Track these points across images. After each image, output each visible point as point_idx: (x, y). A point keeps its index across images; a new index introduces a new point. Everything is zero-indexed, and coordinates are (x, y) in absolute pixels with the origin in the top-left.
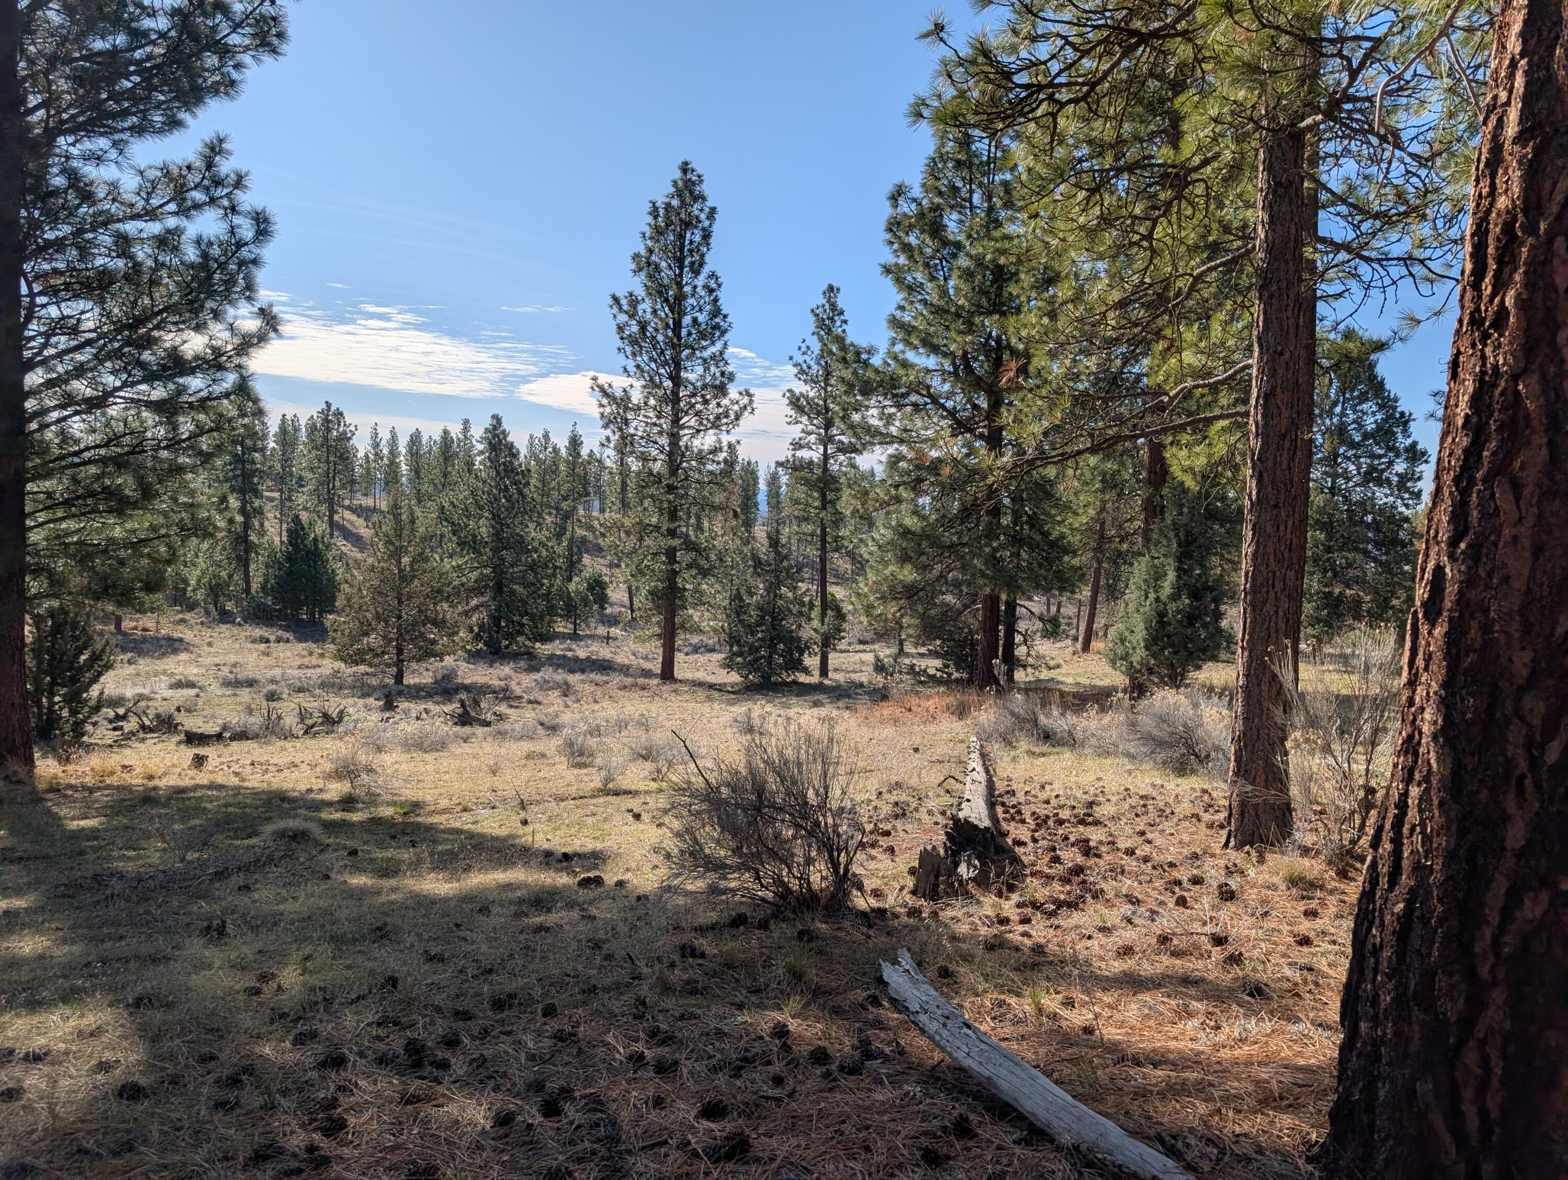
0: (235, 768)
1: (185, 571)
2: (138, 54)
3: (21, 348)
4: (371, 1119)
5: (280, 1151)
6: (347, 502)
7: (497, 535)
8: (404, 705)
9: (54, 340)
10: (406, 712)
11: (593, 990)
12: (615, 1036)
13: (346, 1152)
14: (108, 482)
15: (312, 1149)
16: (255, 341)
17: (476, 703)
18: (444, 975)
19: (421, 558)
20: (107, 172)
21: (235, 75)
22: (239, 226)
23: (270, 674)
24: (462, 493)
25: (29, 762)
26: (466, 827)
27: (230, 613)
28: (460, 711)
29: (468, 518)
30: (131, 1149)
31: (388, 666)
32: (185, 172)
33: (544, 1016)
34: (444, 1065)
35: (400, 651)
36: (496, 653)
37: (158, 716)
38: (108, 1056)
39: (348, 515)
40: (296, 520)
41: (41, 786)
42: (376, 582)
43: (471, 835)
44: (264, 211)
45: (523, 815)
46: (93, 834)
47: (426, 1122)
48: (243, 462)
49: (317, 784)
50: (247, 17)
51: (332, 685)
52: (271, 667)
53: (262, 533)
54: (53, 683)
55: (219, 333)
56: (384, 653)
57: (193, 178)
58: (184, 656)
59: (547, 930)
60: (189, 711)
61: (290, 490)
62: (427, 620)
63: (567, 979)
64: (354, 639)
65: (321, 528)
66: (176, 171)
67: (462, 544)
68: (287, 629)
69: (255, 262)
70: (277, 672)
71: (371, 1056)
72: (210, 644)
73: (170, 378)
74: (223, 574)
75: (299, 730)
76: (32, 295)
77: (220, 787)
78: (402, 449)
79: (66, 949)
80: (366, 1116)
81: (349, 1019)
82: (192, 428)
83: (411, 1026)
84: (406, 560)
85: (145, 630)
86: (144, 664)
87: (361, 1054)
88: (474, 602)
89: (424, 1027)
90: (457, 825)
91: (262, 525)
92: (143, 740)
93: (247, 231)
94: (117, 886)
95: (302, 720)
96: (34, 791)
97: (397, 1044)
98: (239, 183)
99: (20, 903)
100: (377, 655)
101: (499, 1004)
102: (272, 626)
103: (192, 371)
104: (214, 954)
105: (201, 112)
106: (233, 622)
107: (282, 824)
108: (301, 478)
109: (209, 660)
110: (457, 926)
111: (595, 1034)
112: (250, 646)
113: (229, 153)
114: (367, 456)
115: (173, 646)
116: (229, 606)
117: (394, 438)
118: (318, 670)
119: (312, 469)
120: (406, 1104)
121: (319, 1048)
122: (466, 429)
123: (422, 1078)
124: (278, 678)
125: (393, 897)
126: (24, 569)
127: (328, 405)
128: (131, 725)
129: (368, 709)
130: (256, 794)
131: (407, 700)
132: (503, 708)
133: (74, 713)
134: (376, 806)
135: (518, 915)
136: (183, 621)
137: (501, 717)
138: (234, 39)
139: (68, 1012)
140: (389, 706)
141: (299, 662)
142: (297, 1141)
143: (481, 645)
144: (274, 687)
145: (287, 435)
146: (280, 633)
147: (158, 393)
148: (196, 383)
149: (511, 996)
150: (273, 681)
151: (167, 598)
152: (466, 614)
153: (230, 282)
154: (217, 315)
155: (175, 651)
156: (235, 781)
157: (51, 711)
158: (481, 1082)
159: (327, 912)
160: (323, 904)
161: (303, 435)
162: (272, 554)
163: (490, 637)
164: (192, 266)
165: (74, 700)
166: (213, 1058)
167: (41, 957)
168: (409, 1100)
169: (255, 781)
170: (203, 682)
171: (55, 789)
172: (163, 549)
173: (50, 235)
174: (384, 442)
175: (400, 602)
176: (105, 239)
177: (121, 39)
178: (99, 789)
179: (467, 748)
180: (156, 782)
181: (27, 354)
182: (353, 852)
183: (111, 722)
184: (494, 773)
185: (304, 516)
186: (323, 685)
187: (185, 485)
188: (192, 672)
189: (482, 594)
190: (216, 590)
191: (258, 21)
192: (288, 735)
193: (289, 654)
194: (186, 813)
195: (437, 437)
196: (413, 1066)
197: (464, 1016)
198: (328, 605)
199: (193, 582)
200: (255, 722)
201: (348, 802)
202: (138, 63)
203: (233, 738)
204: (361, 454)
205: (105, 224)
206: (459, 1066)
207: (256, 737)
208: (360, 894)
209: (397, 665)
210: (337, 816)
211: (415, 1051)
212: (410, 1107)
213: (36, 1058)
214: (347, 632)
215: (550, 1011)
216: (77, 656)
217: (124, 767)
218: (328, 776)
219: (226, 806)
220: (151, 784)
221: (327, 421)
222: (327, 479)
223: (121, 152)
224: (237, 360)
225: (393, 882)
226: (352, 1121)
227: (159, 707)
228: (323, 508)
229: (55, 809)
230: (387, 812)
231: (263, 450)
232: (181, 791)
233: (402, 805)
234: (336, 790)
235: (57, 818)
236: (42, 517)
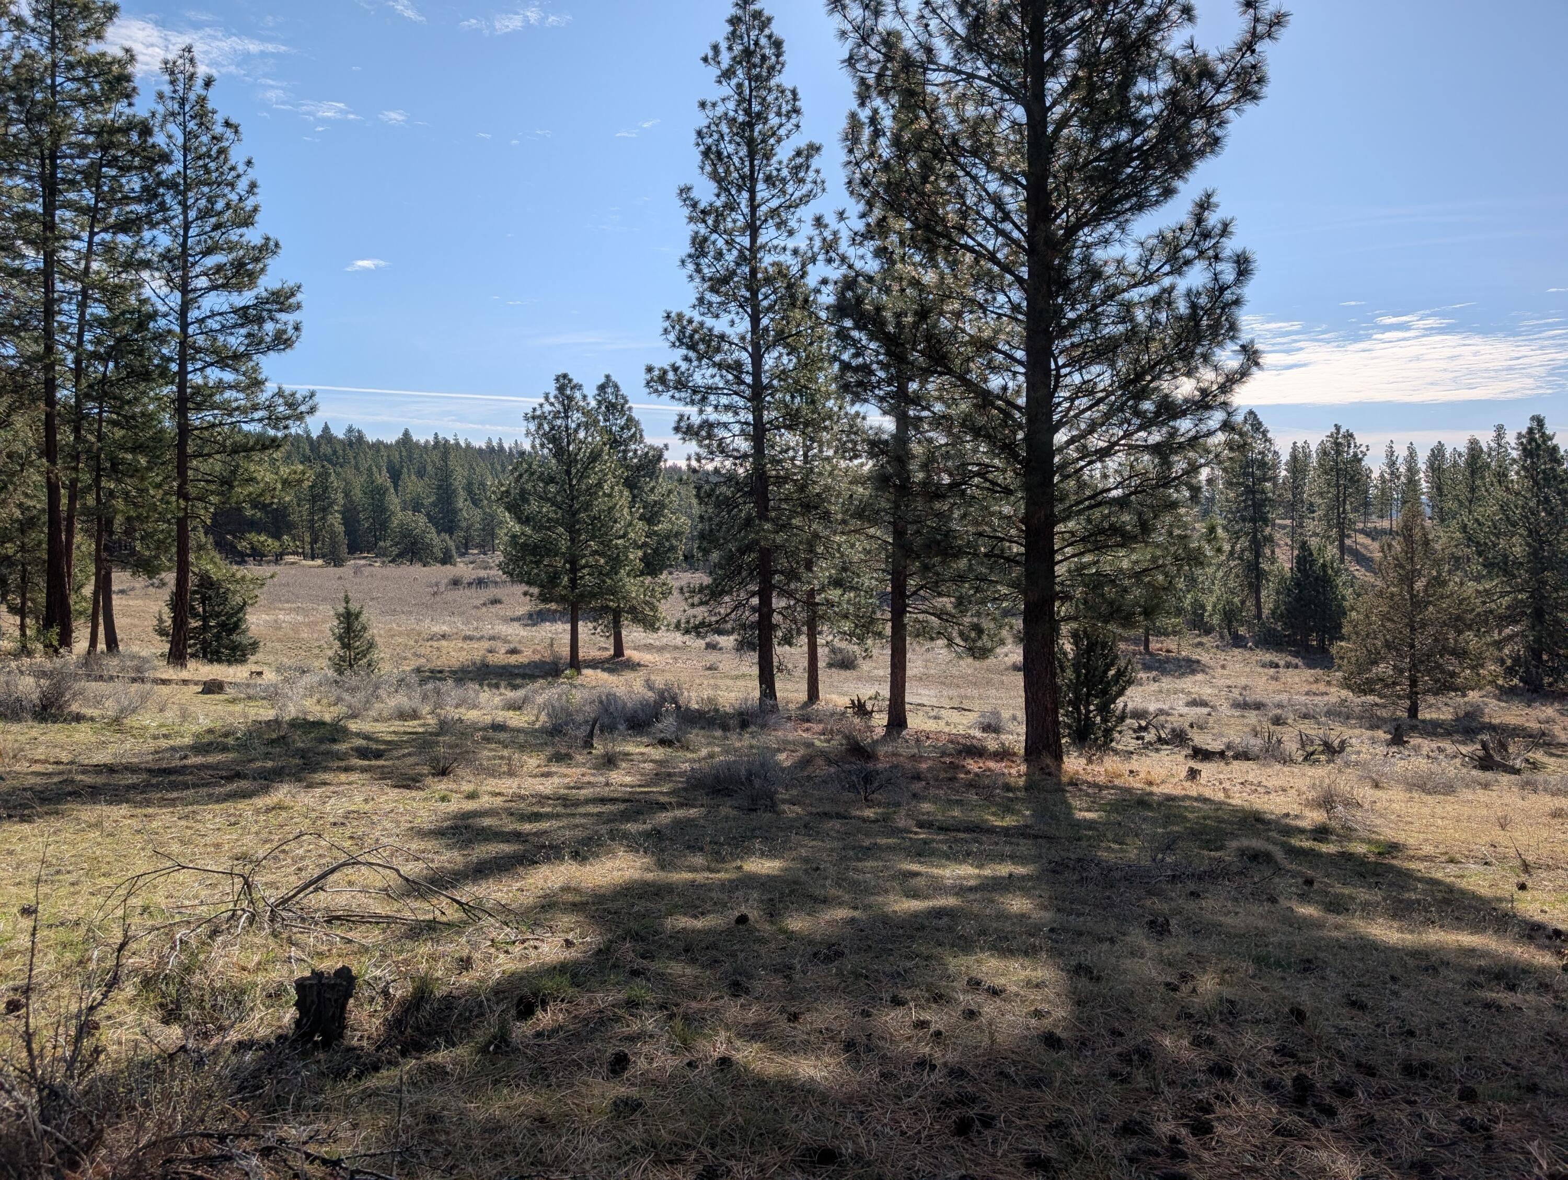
0: (1227, 785)
1: (1203, 598)
2: (1138, 141)
3: (1050, 413)
4: (1238, 1135)
5: (1147, 1132)
6: (1361, 526)
7: (1535, 554)
8: (1415, 741)
9: (1077, 403)
10: (1417, 749)
11: (1533, 1089)
12: (1540, 1147)
13: (1206, 1156)
14: (1113, 519)
15: (1174, 1140)
16: (1237, 376)
17: (1503, 746)
18: (1364, 1023)
19: (1439, 582)
20: (1114, 251)
21: (1219, 133)
22: (1221, 272)
23: (1278, 698)
24: (1489, 510)
25: (1058, 757)
26: (1448, 880)
27: (1243, 638)
28: (1481, 753)
29: (1497, 536)
30: (1038, 1087)
31: (1399, 697)
32: (1178, 233)
33: (1461, 1098)
34: (1330, 1112)
35: (1413, 683)
36: (1535, 691)
37: (1173, 730)
38: (1045, 1007)
39: (1361, 539)
40: (1304, 546)
41: (1065, 779)
42: (1385, 609)
43: (1450, 889)
44: (1244, 252)
45: (1524, 878)
46: (1091, 825)
47: (1291, 1159)
48: (1254, 493)
49: (1294, 809)
50: (1230, 74)
51: (1340, 713)
52: (1279, 692)
53: (1273, 560)
54: (1089, 694)
55: (1208, 376)
56: (1395, 684)
57: (1185, 237)
58: (1200, 677)
59: (1499, 1008)
60: (1201, 728)
61: (1301, 517)
62: (1444, 650)
63: (1504, 1068)
64: (1362, 668)
65: (1332, 551)
66: (1169, 235)
67: (1488, 565)
68: (1296, 655)
69: (1237, 302)
70: (1284, 697)
71: (1259, 1078)
72: (1223, 667)
73: (1163, 423)
74: (1236, 600)
75: (1299, 756)
76: (1058, 368)
77: (1206, 800)
78: (1422, 465)
79: (1043, 913)
80: (1235, 1131)
81: (1248, 1038)
82: (1185, 466)
83: (1308, 1063)
84: (1419, 585)
85: (1168, 651)
86: (1167, 683)
87: (1250, 1074)
88: (1508, 631)
89: (1321, 1068)
90: (1439, 875)
91: (1273, 552)
92: (1157, 750)
93: (1228, 273)
94: (1094, 872)
95: (1303, 746)
96: (1059, 783)
97: (1287, 1076)
98: (1225, 230)
99: (1021, 870)
100: (1387, 686)
101: (1409, 1070)
102: (1281, 651)
103: (1184, 414)
104: (1150, 947)
105: (1192, 176)
106: (1245, 646)
107: (1245, 842)
108: (1311, 504)
109: (1222, 682)
110: (1394, 979)
111: (1513, 1136)
112: (1260, 670)
113: (1217, 206)
114: (1382, 476)
115: (1190, 667)
116: (1242, 631)
117: (1412, 454)
118: (1326, 698)
119: (1321, 494)
120: (1277, 1133)
121: (1212, 1055)
122: (1500, 435)
123: (1301, 1115)
124: (1285, 703)
125: (1335, 934)
126: (1054, 597)
127: (1338, 428)
128: (1150, 736)
129: (1374, 741)
130: (1235, 810)
131: (1421, 736)
132: (1539, 756)
133: (1105, 720)
134: (1350, 840)
135: (1473, 985)
136: (1200, 644)
137: (1535, 766)
138: (1219, 99)
139: (1026, 964)
140: (1398, 740)
141: (1306, 688)
142: (1165, 1128)
143: (1516, 681)
144: (1279, 711)
145: (1298, 463)
146: (1289, 658)
147: (1156, 437)
148: (1185, 425)
149: (1426, 1065)
150: (1280, 706)
151: (1188, 622)
152: (1499, 645)
153: (1215, 327)
154: (1206, 358)
155: (1193, 672)
156: (1220, 796)
157: (1087, 718)
158: (1361, 1141)
159: (1261, 934)
160: (1261, 924)
161: (1314, 460)
162: (1283, 579)
163: (1527, 671)
164: (1180, 318)
165: (1104, 709)
166: (1121, 1035)
167: (1023, 915)
168: (1281, 1131)
169: (1239, 799)
170: (1214, 701)
171: (1074, 783)
172: (1161, 578)
173: (1071, 315)
174: (1400, 460)
175: (1413, 629)
176: (1112, 309)
177: (1124, 135)
178: (1107, 787)
179: (1482, 795)
180: (1155, 789)
181: (1056, 417)
182: (1309, 882)
183: (1135, 731)
184: (1503, 827)
185: (1314, 542)
186: (1329, 714)
187: (1178, 518)
188: (1206, 692)
189: (1517, 622)
190: (1230, 616)
191: (1238, 75)
192: (1287, 760)
193: (1297, 679)
194: (1168, 819)
195: (1463, 449)
196: (1295, 1101)
197: (1370, 1071)
198: (1335, 633)
199: (1209, 608)
200: (1256, 744)
201: (1321, 833)
202: (1139, 148)
203: (1236, 757)
204: (1375, 475)
205: (1111, 297)
206: (1345, 1117)
207: (1255, 758)
208: (1304, 924)
209: (1410, 698)
210: (1307, 844)
211: (1303, 1088)
212: (1280, 1139)
213: (995, 992)
214: (1353, 660)
215: (1468, 1096)
216: (1105, 672)
217: (1131, 772)
218: (1310, 804)
219: (1205, 818)
220: (1148, 789)
221: (1338, 444)
222: (1338, 503)
223: (1123, 231)
224: (1222, 398)
225: (1340, 919)
226: (1219, 1129)
227: (1175, 722)
228: (1334, 532)
229: (1071, 800)
230: (1360, 849)
231: (1274, 479)
232: (1170, 798)
233: (1377, 843)
234: (1314, 817)
235: (1069, 807)
236: (1069, 551)
